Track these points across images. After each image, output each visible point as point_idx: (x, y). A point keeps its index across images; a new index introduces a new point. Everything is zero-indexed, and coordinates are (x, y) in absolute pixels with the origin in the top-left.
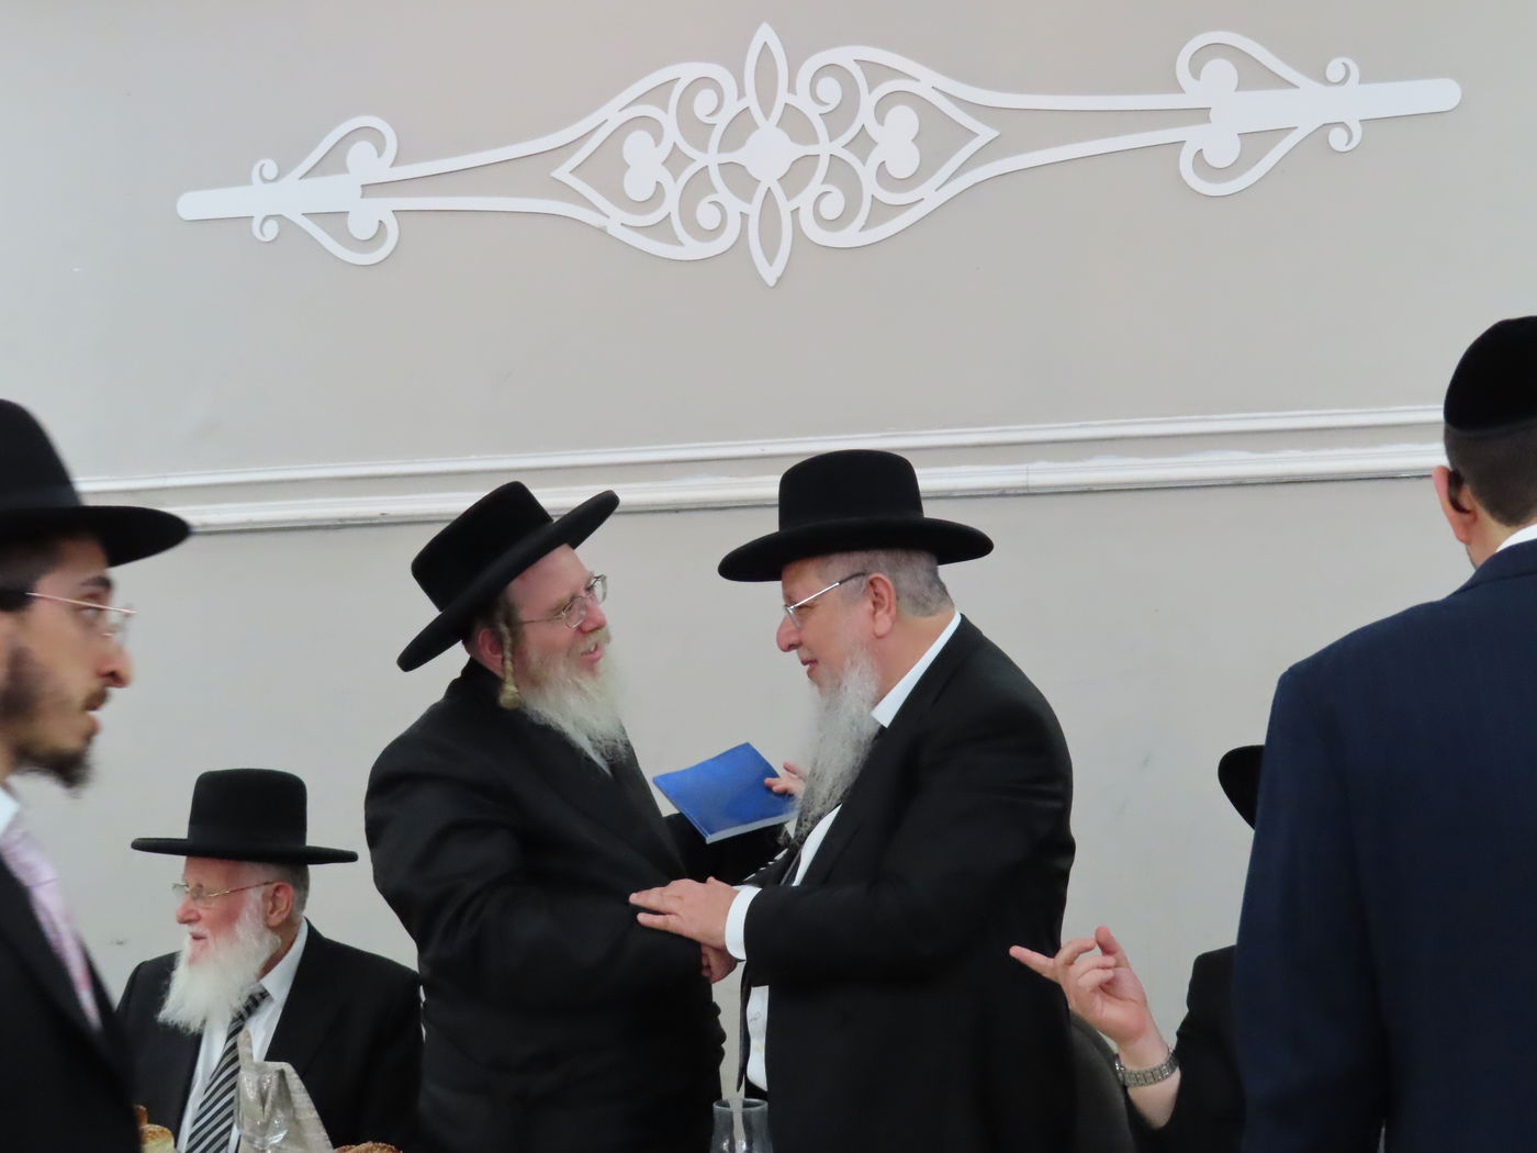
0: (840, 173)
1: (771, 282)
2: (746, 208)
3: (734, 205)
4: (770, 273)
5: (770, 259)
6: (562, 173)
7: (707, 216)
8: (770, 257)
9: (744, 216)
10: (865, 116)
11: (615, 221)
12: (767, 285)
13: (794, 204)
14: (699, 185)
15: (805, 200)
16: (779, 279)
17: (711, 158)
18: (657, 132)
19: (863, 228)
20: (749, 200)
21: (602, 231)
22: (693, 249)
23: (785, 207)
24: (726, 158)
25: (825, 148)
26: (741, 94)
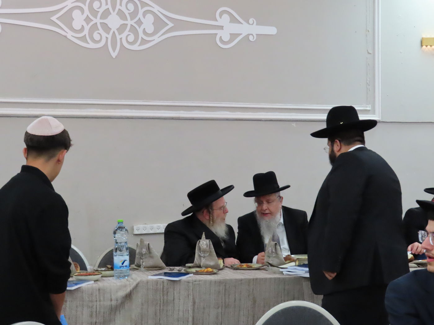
0: (133, 30)
1: (114, 57)
2: (107, 36)
3: (104, 35)
4: (114, 55)
5: (114, 51)
6: (54, 18)
7: (96, 36)
8: (114, 50)
9: (107, 38)
10: (140, 15)
11: (70, 35)
12: (113, 58)
13: (121, 36)
14: (94, 28)
15: (124, 36)
16: (116, 57)
17: (98, 21)
18: (82, 11)
19: (139, 45)
20: (108, 34)
21: (66, 37)
22: (92, 45)
23: (118, 37)
24: (102, 21)
25: (130, 22)
26: (107, 4)
